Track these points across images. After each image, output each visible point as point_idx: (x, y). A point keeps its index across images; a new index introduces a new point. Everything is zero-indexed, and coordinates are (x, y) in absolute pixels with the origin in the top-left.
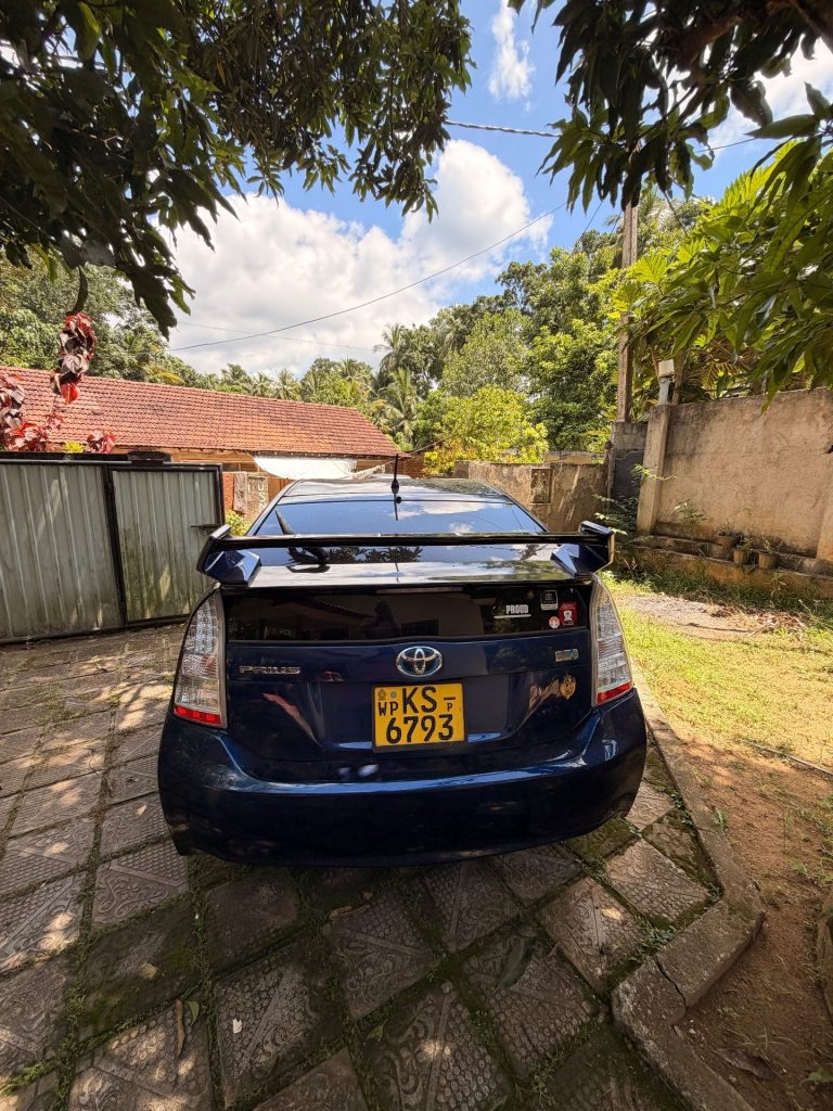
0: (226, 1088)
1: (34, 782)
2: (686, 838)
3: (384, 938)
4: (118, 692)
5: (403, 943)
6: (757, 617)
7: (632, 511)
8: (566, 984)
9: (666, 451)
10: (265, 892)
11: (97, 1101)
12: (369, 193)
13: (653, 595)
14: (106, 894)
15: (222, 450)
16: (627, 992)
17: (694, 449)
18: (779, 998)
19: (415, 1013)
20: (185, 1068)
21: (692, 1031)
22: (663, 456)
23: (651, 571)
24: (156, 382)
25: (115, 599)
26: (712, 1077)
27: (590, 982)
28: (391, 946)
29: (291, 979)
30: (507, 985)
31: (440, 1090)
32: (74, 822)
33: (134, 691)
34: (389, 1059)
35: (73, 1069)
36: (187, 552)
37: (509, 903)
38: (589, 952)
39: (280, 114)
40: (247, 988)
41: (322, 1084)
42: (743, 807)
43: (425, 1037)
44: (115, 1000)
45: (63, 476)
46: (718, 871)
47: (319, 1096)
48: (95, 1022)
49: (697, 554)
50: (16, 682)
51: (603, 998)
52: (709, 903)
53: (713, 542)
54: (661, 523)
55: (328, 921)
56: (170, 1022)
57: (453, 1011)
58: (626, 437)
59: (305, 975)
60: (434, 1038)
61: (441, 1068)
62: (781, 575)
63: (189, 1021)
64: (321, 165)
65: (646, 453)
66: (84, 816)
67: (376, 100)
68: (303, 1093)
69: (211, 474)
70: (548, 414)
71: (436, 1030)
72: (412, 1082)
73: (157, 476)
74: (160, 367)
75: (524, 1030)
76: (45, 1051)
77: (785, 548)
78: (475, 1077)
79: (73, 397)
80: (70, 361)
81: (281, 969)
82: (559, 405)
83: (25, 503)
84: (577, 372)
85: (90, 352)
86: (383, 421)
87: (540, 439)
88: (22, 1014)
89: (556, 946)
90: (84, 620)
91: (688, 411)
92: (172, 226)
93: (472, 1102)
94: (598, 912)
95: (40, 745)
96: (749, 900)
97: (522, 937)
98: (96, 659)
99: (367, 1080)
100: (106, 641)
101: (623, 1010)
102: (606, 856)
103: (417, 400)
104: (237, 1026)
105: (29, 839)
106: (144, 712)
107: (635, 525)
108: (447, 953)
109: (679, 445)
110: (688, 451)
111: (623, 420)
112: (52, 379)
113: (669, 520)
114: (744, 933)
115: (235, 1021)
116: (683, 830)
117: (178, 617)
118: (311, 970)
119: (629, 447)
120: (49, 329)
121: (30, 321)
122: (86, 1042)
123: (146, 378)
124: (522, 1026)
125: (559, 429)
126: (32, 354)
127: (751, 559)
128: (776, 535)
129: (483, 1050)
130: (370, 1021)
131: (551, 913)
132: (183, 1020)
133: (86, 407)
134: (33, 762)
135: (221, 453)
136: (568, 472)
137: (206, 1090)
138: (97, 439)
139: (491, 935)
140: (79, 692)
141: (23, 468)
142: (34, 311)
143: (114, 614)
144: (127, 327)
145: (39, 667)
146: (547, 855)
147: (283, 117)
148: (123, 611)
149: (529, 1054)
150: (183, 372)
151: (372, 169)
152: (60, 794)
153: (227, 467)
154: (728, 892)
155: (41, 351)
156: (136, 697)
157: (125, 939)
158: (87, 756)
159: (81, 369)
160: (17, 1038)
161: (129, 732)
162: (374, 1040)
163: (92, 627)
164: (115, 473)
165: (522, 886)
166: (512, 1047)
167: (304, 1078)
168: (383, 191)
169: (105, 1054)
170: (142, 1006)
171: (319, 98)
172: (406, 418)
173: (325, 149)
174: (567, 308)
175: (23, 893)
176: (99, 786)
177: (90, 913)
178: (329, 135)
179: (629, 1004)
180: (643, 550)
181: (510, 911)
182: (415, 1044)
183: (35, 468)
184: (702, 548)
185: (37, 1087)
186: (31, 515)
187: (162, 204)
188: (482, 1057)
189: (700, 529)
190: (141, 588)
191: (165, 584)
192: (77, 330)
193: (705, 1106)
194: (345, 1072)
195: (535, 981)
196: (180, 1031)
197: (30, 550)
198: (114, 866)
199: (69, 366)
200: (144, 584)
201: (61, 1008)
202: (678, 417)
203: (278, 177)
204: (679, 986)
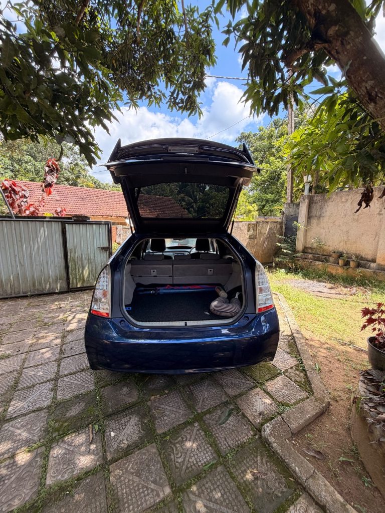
0: (108, 454)
1: (33, 348)
2: (302, 374)
3: (172, 407)
4: (66, 316)
5: (180, 409)
6: (349, 289)
7: (294, 242)
8: (244, 424)
9: (308, 215)
10: (125, 390)
11: (60, 456)
12: (174, 108)
13: (303, 280)
14: (62, 389)
15: (111, 216)
16: (268, 427)
17: (320, 214)
18: (331, 433)
19: (183, 432)
20: (93, 447)
21: (293, 442)
22: (307, 218)
23: (302, 269)
24: (83, 187)
25: (65, 279)
26: (298, 456)
27: (254, 424)
28: (175, 410)
29: (134, 420)
30: (220, 424)
31: (190, 457)
32: (49, 363)
33: (73, 315)
34: (171, 447)
35: (50, 445)
36: (96, 259)
37: (224, 396)
38: (255, 414)
39: (138, 77)
40: (117, 422)
41: (145, 454)
42: (329, 364)
43: (186, 440)
44: (66, 424)
45: (45, 226)
46: (313, 386)
47: (143, 457)
48: (58, 431)
49: (323, 261)
50: (24, 311)
51: (259, 430)
52: (308, 398)
53: (330, 256)
54: (307, 248)
55: (150, 400)
56: (87, 432)
57: (198, 432)
58: (291, 209)
59: (139, 418)
60: (190, 441)
61: (191, 451)
62: (360, 270)
63: (94, 432)
64: (155, 97)
65: (299, 216)
66: (53, 361)
67: (177, 71)
68: (137, 456)
69: (107, 225)
70: (259, 200)
71: (190, 438)
72: (180, 455)
73: (84, 226)
74: (85, 180)
75: (226, 439)
76: (40, 440)
77: (362, 259)
78: (204, 454)
79: (50, 193)
80: (49, 179)
81: (131, 416)
82: (264, 196)
83: (29, 237)
84: (272, 181)
85: (57, 175)
86: (184, 203)
87: (254, 211)
88: (31, 427)
89: (242, 411)
90: (52, 287)
91: (317, 198)
92: (93, 125)
93: (203, 462)
94: (260, 400)
95: (35, 335)
96: (324, 397)
97: (228, 408)
98: (57, 303)
99: (163, 453)
100: (61, 296)
101: (266, 433)
102: (267, 380)
103: (199, 194)
104: (113, 434)
105: (31, 368)
106: (77, 324)
107: (295, 249)
108: (197, 413)
109: (314, 213)
110: (318, 215)
111: (290, 202)
112: (41, 186)
113: (310, 246)
114: (319, 408)
115: (112, 433)
116: (301, 372)
117: (92, 287)
118: (143, 417)
119: (292, 214)
120: (38, 164)
121: (30, 161)
122: (55, 437)
123: (79, 185)
124: (225, 438)
125: (264, 206)
126: (30, 175)
127: (347, 264)
128: (358, 252)
129: (208, 446)
130: (165, 434)
131: (241, 400)
132: (92, 431)
133: (54, 198)
134: (32, 341)
135: (111, 218)
136: (265, 225)
137: (101, 454)
138: (59, 211)
139: (216, 407)
140: (50, 315)
141: (29, 222)
142: (32, 157)
143: (65, 285)
144: (71, 163)
145: (33, 306)
146: (242, 379)
147: (140, 78)
148: (68, 283)
149: (227, 447)
150: (95, 183)
151: (175, 99)
152: (43, 353)
153: (114, 224)
154: (315, 394)
155: (34, 174)
156: (74, 318)
157: (69, 404)
158: (54, 339)
159: (53, 182)
160: (29, 435)
161: (71, 331)
162: (166, 440)
163: (55, 290)
164: (66, 225)
165: (230, 390)
166: (220, 445)
167: (138, 452)
168: (180, 108)
169: (62, 441)
170: (77, 426)
171: (154, 71)
172: (194, 202)
173: (156, 90)
174: (267, 153)
175: (30, 387)
176: (59, 350)
177: (56, 395)
178: (158, 85)
179: (268, 431)
180: (298, 260)
181: (224, 399)
182: (182, 442)
183: (34, 222)
184: (325, 259)
185: (37, 451)
186: (32, 243)
187: (90, 117)
188: (208, 448)
189: (324, 250)
190: (76, 274)
191: (86, 273)
192: (52, 166)
193: (293, 464)
194: (154, 450)
195: (232, 423)
196: (91, 435)
197: (31, 257)
198: (65, 379)
199: (48, 180)
200: (77, 272)
201: (46, 426)
202: (313, 200)
203: (137, 102)
204: (289, 425)
